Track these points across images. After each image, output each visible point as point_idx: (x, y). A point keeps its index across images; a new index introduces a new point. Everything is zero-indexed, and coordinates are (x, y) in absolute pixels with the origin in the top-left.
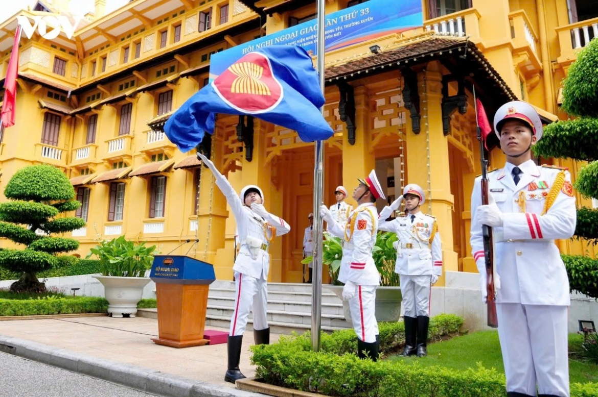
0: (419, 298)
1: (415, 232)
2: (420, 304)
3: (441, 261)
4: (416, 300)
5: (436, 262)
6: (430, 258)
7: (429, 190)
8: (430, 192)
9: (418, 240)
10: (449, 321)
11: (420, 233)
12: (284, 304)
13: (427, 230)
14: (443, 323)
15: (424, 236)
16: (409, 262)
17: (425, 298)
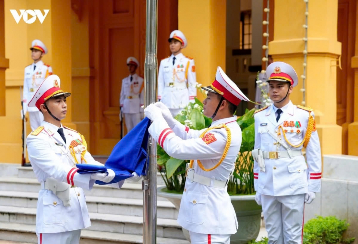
0: (288, 225)
1: (282, 134)
2: (289, 233)
3: (320, 172)
4: (284, 226)
5: (311, 174)
6: (305, 170)
7: (305, 39)
8: (306, 42)
9: (286, 146)
10: (328, 230)
11: (288, 137)
12: (97, 203)
13: (298, 131)
14: (319, 234)
15: (295, 140)
16: (274, 178)
17: (297, 225)
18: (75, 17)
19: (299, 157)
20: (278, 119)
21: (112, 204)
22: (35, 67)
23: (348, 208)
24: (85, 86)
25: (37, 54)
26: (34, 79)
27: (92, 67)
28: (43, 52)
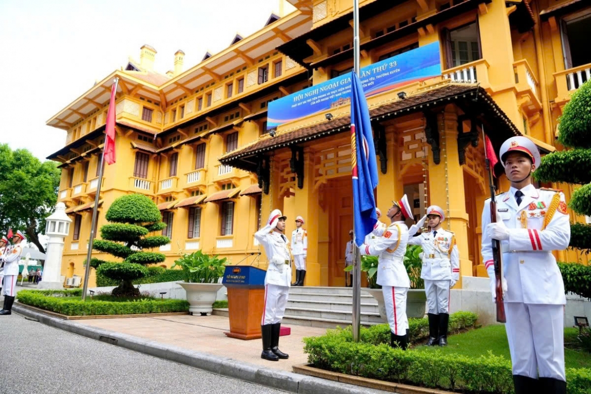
0: (441, 299)
1: (437, 245)
2: (441, 303)
3: (459, 268)
4: (438, 300)
5: (454, 269)
6: (449, 266)
7: (448, 210)
8: (448, 211)
9: (439, 251)
10: (466, 317)
11: (440, 246)
12: (331, 304)
13: (446, 243)
14: (461, 319)
15: (444, 248)
16: (432, 269)
17: (446, 299)
18: (321, 210)
19: (446, 259)
20: (435, 236)
21: (339, 304)
22: (298, 231)
23: (477, 307)
24: (326, 246)
25: (299, 223)
26: (297, 237)
27: (330, 236)
28: (302, 222)
